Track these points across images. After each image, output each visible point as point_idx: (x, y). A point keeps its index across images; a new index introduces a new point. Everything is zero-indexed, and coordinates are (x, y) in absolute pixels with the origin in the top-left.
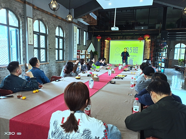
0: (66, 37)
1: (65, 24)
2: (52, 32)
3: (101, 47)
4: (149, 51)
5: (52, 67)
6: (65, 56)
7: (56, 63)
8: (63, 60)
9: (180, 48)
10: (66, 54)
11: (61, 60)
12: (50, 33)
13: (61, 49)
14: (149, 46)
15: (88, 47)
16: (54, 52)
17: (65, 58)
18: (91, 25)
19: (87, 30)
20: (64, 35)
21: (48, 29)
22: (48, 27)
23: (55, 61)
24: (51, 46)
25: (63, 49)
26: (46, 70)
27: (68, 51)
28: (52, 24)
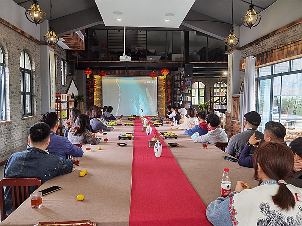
0: (37, 71)
1: (34, 46)
2: (14, 60)
3: (87, 88)
4: (164, 94)
5: (16, 128)
6: (35, 106)
7: (22, 119)
8: (32, 113)
9: (199, 88)
10: (36, 103)
11: (29, 114)
12: (12, 63)
13: (28, 93)
14: (164, 86)
15: (69, 88)
16: (18, 100)
17: (35, 110)
18: (73, 49)
19: (65, 59)
20: (31, 66)
21: (9, 56)
22: (9, 51)
23: (21, 117)
24: (14, 88)
25: (31, 93)
26: (6, 136)
27: (40, 97)
28: (14, 45)
